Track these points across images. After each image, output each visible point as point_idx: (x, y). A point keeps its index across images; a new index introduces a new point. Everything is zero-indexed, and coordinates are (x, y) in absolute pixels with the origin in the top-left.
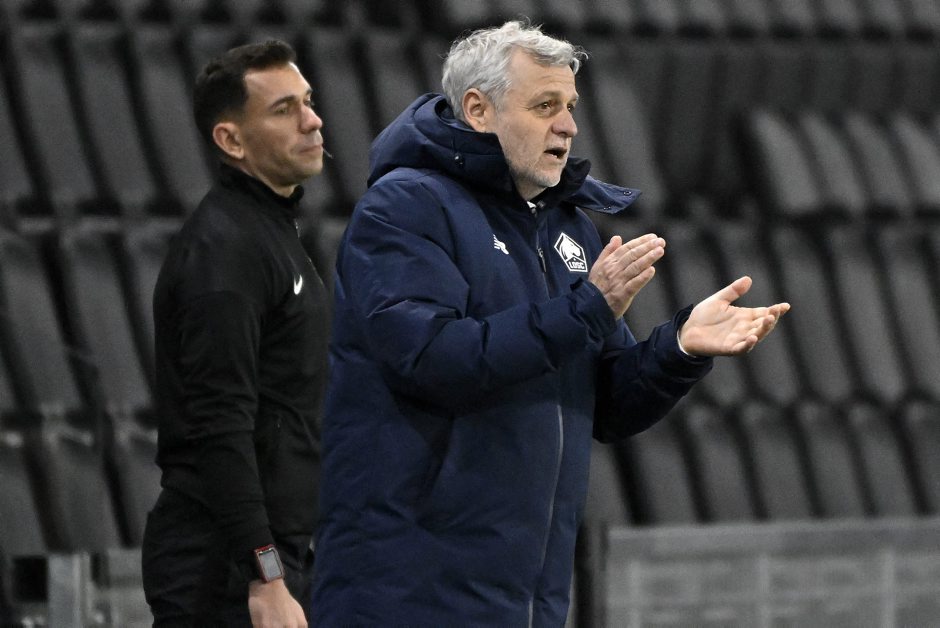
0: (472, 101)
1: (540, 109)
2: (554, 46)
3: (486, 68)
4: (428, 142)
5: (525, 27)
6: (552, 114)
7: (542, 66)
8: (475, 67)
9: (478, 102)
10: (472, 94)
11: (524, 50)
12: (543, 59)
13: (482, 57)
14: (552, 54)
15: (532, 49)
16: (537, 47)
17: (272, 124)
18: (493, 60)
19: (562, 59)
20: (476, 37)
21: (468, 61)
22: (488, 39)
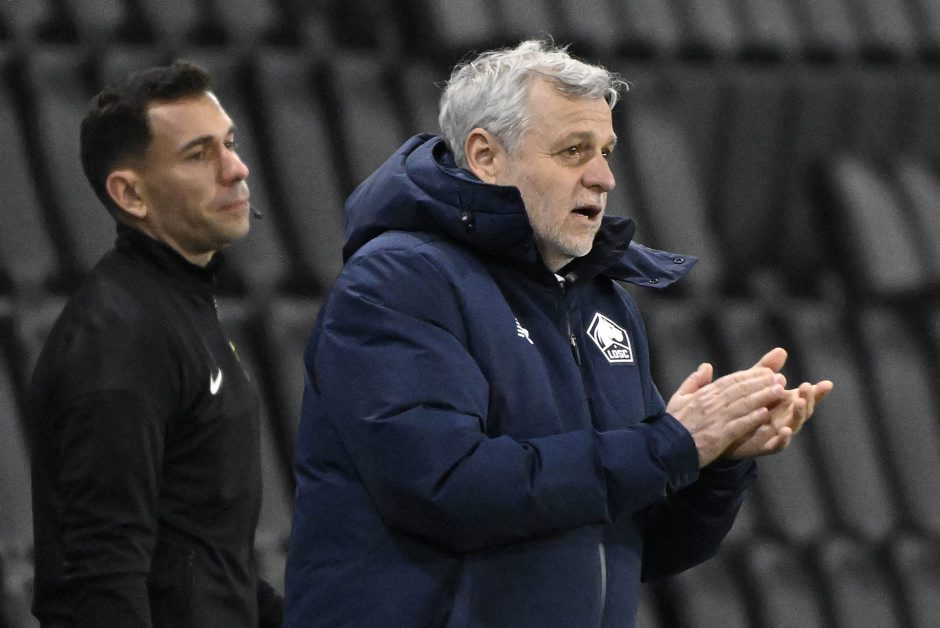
0: (478, 145)
1: (566, 154)
2: (585, 72)
3: (496, 102)
4: (424, 197)
5: (548, 48)
6: (582, 162)
7: (568, 98)
8: (482, 100)
9: (485, 146)
10: (476, 136)
11: (547, 79)
12: (571, 90)
13: (490, 89)
14: (582, 83)
15: (556, 77)
16: (563, 74)
17: (183, 173)
18: (506, 91)
19: (595, 90)
20: (483, 61)
21: (473, 92)
22: (498, 63)
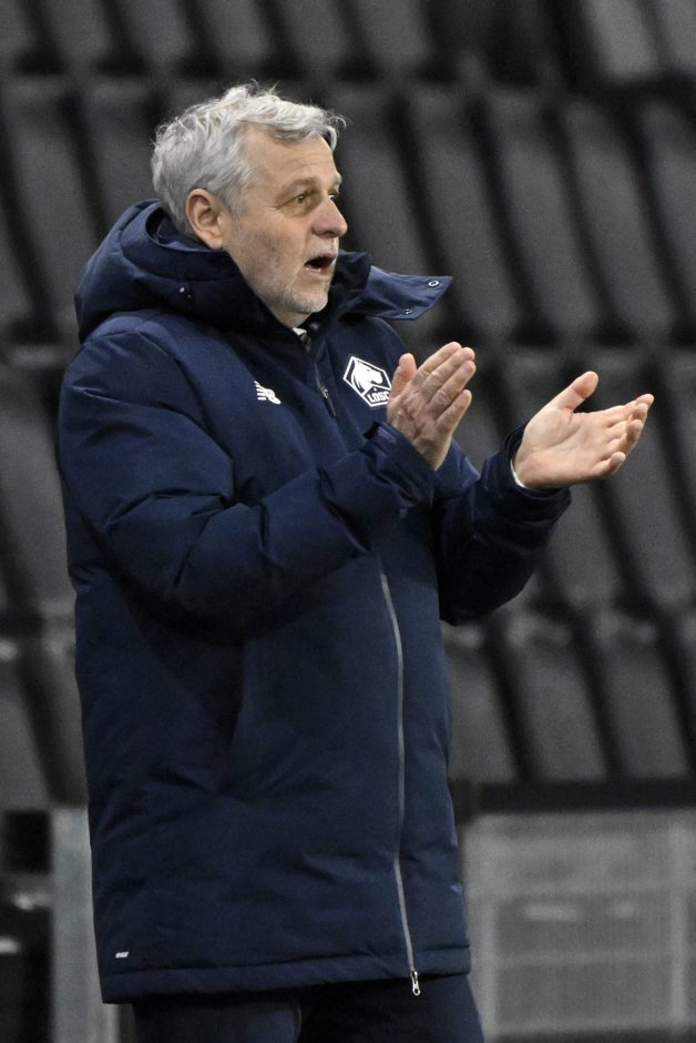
0: (200, 206)
1: (294, 204)
3: (211, 160)
4: (139, 274)
6: (309, 209)
8: (197, 158)
9: (206, 207)
10: (196, 197)
11: (259, 128)
12: (285, 136)
13: (203, 146)
14: (297, 127)
15: (270, 125)
18: (219, 146)
19: (313, 132)
20: (190, 116)
21: (185, 151)
22: (207, 116)
